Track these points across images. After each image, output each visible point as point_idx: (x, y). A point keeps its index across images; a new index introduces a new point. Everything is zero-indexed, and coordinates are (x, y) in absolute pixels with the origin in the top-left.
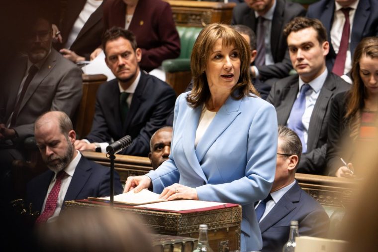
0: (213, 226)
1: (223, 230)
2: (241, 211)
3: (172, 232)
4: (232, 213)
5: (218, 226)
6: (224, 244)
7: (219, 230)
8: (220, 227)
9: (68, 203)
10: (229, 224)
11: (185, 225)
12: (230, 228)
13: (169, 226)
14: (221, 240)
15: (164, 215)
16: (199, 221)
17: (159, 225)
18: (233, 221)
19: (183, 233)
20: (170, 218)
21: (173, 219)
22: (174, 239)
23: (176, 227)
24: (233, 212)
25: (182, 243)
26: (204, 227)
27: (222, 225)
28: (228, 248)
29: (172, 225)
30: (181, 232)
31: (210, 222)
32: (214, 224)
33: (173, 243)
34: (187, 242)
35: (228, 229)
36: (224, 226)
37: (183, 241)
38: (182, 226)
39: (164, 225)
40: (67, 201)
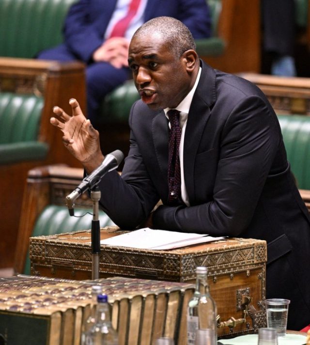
0: (229, 269)
1: (242, 274)
2: (266, 248)
3: (173, 277)
4: (253, 250)
5: (235, 268)
6: (243, 292)
7: (237, 274)
8: (238, 270)
9: (33, 240)
10: (249, 265)
11: (190, 268)
12: (251, 270)
13: (169, 269)
14: (239, 287)
15: (163, 254)
16: (209, 262)
17: (156, 268)
18: (255, 262)
19: (188, 278)
20: (170, 259)
21: (174, 260)
22: (170, 286)
23: (179, 271)
24: (256, 250)
25: (179, 292)
26: (202, 270)
27: (240, 267)
28: (249, 298)
29: (174, 268)
30: (185, 277)
31: (224, 263)
32: (230, 266)
33: (169, 292)
34: (188, 290)
35: (248, 272)
36: (243, 269)
37: (182, 288)
38: (186, 269)
39: (162, 268)
40: (32, 238)
